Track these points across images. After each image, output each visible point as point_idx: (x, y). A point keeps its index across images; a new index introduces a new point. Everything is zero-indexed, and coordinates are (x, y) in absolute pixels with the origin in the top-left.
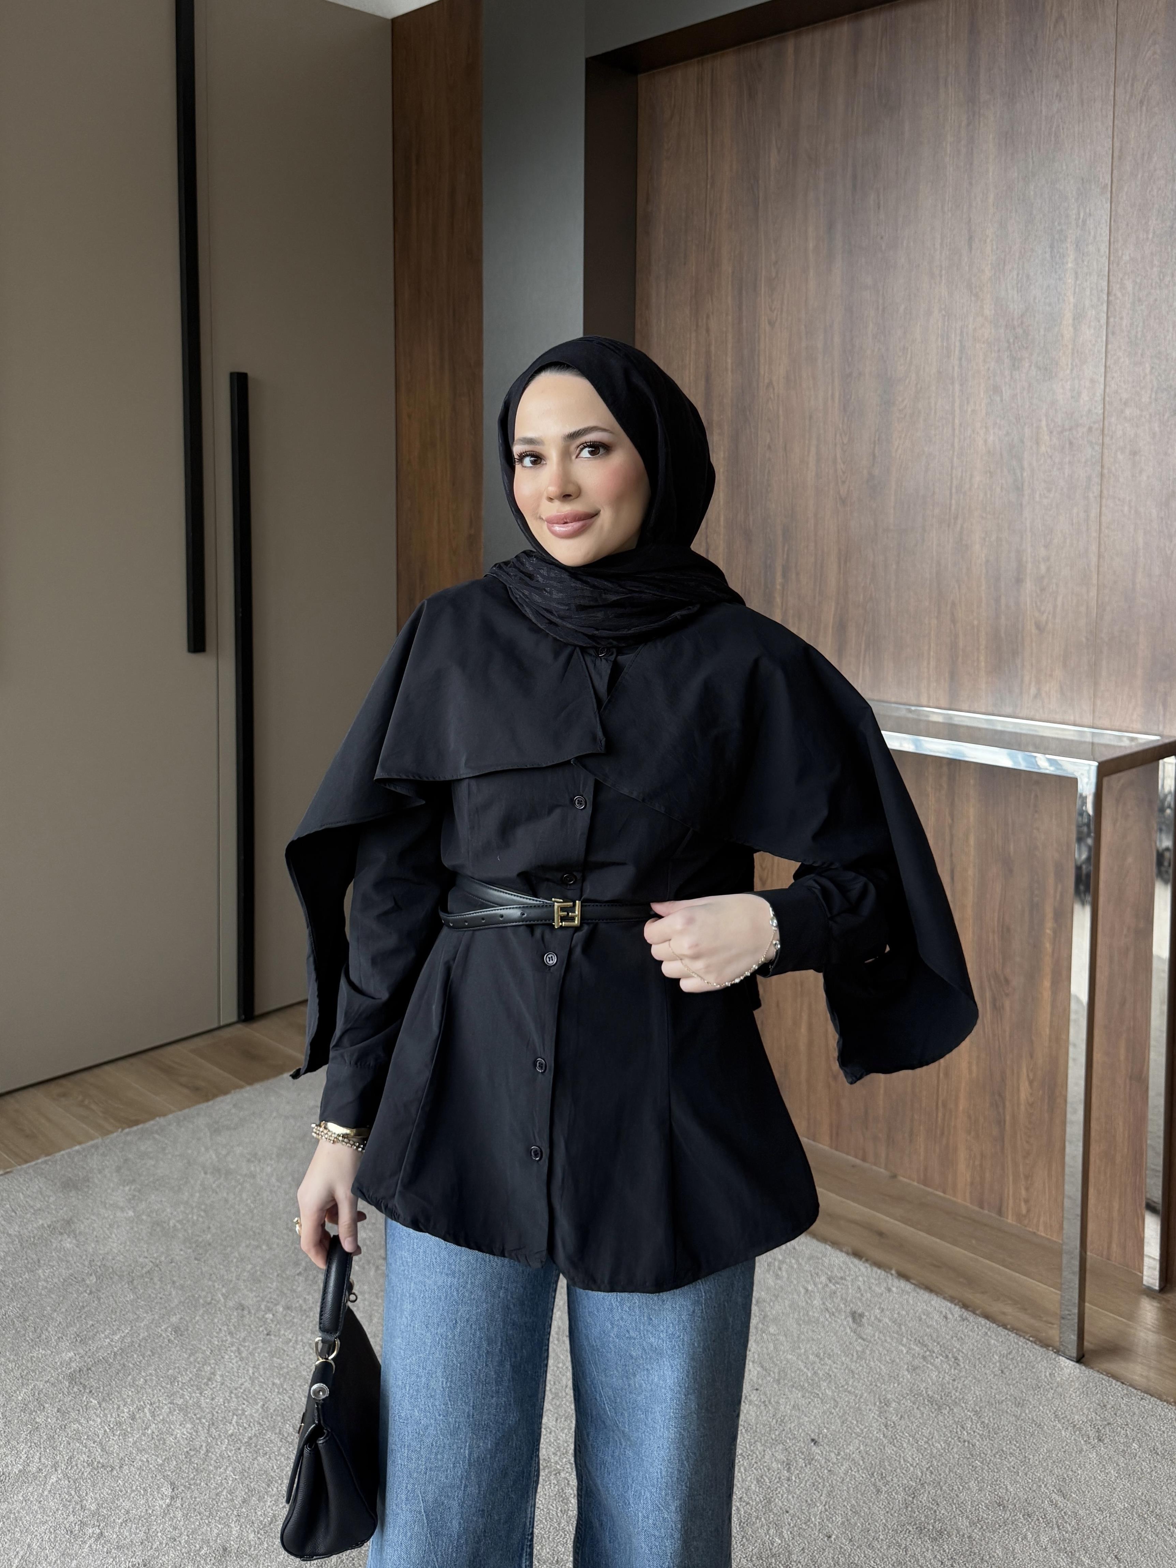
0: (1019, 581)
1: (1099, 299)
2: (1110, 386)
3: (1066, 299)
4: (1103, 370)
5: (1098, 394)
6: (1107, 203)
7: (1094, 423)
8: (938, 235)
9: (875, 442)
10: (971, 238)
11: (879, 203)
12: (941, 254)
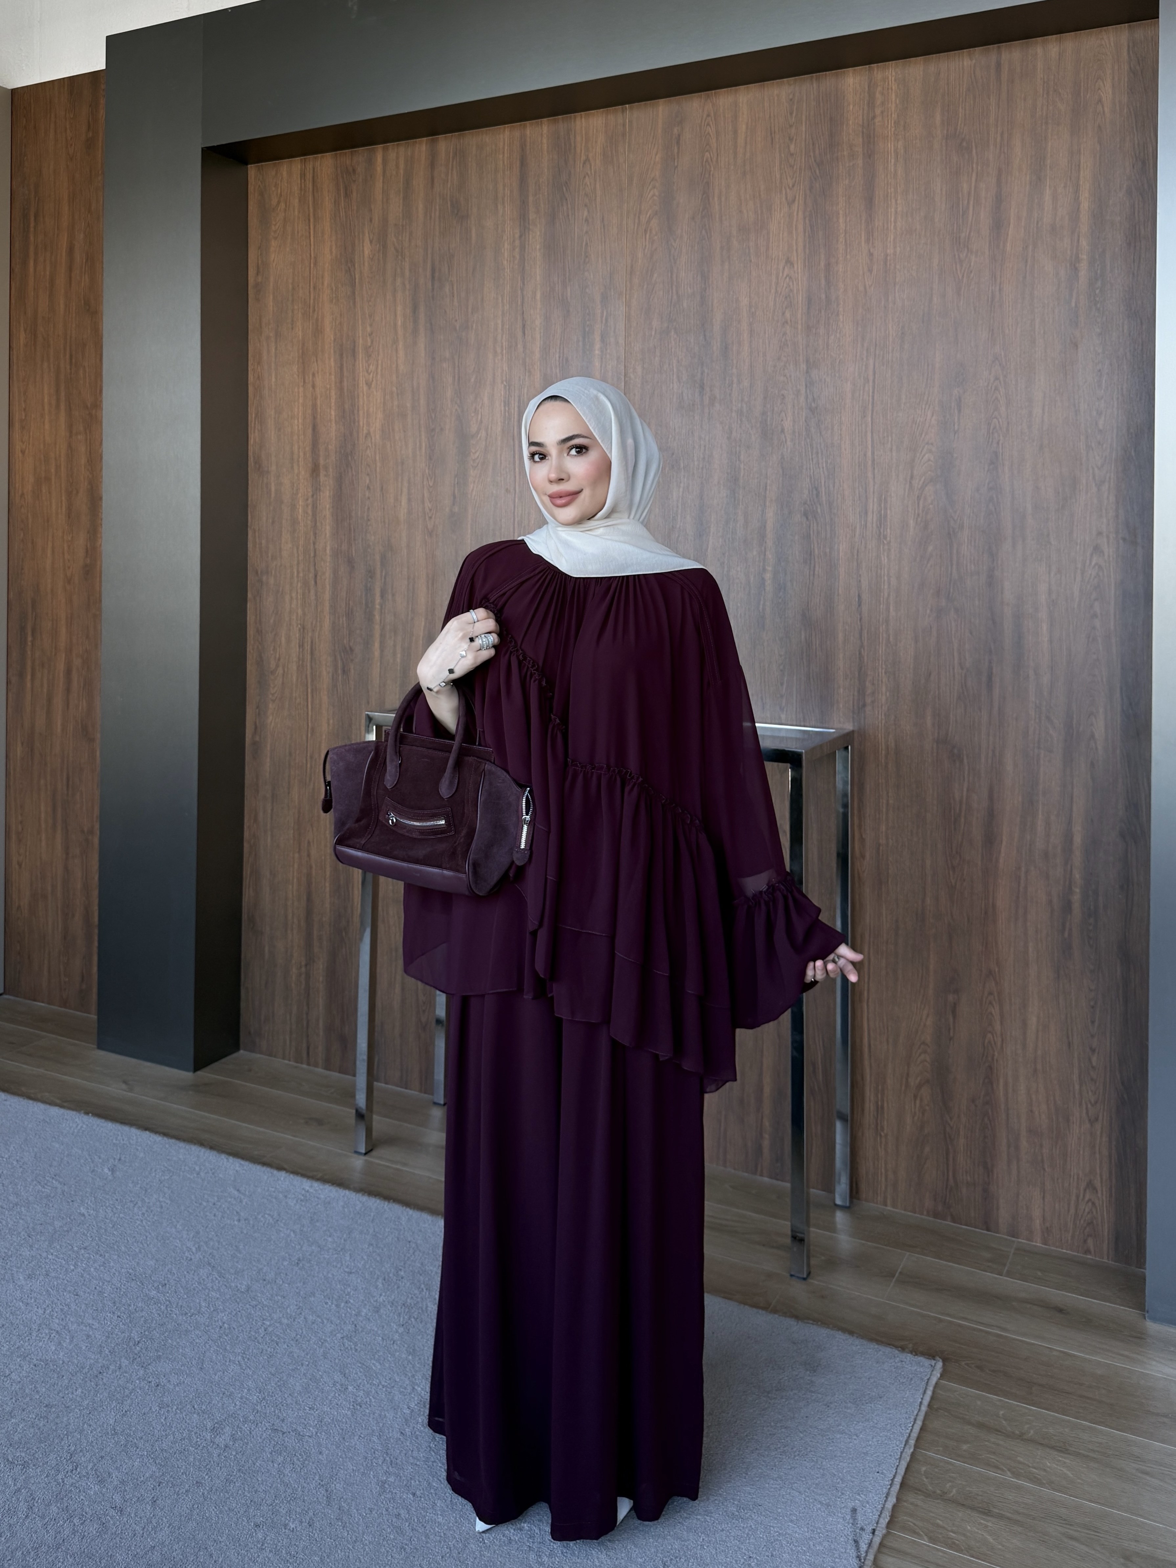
6: (622, 306)
8: (499, 322)
9: (454, 485)
10: (524, 326)
11: (453, 293)
12: (502, 337)
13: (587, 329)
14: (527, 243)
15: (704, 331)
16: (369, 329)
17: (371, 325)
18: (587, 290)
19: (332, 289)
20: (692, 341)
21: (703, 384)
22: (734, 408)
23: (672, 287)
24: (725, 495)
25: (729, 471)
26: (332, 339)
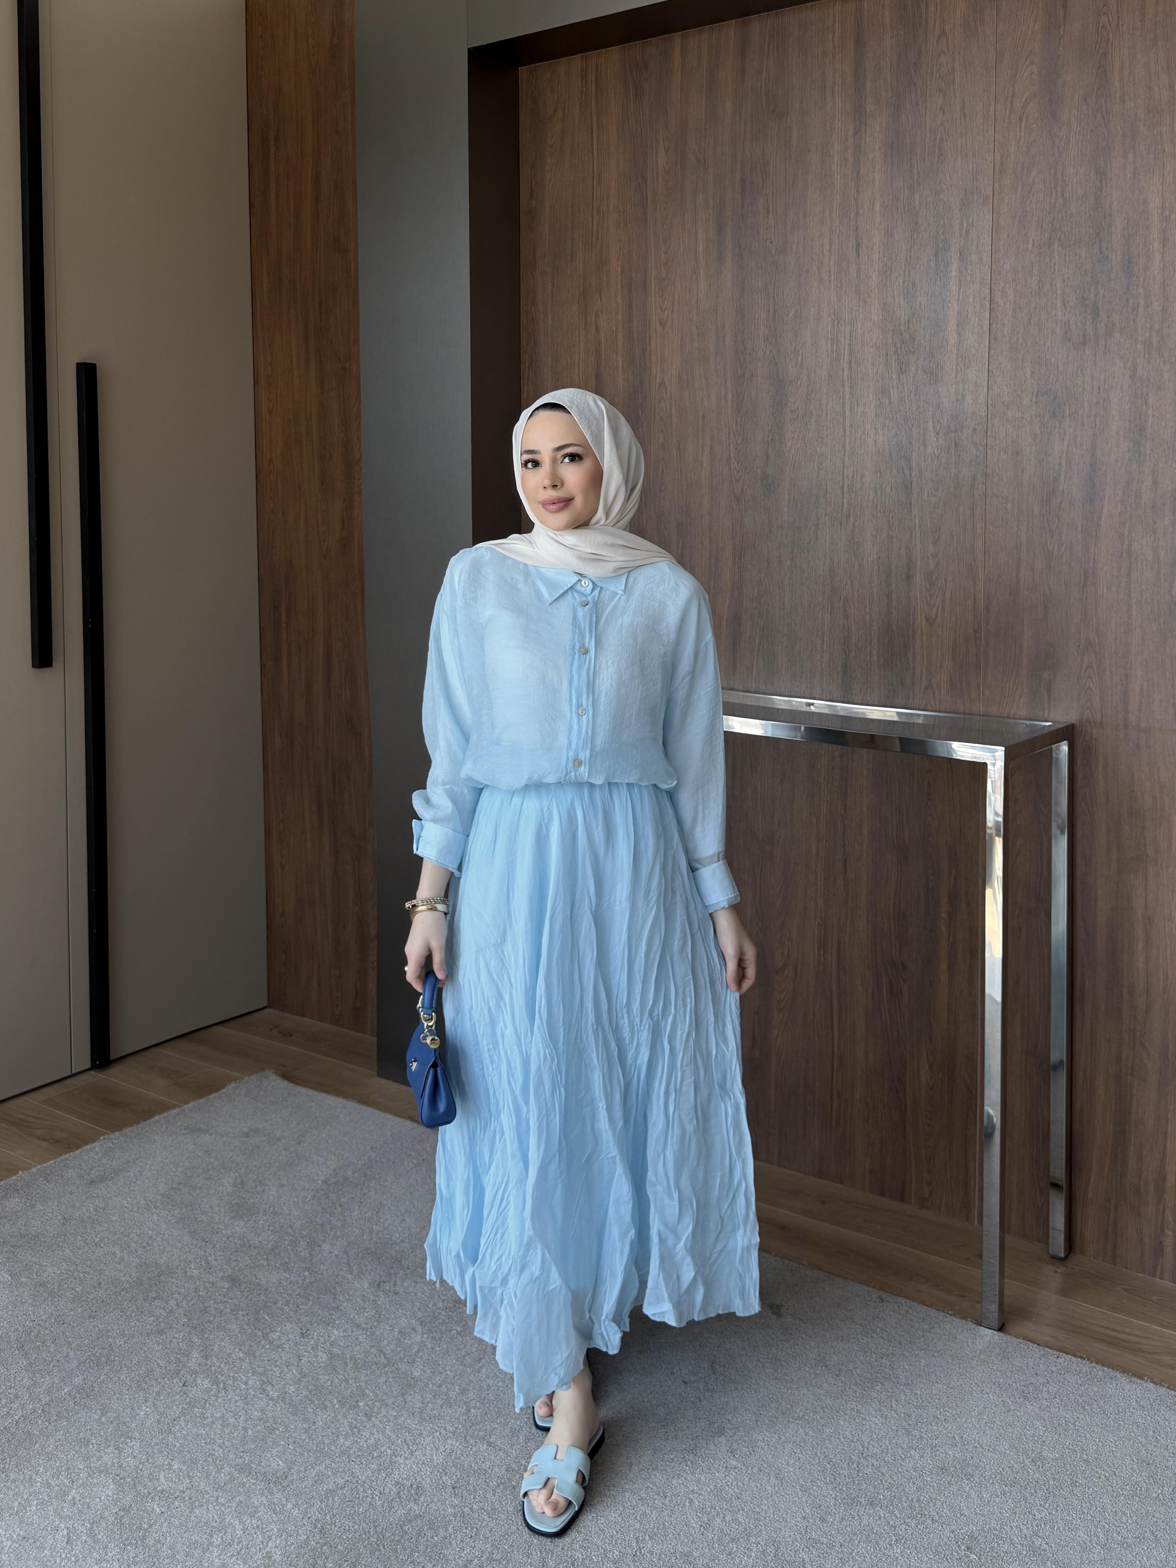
0: (909, 577)
1: (982, 306)
2: (992, 389)
3: (950, 305)
4: (986, 375)
5: (981, 397)
6: (988, 214)
7: (978, 425)
8: (827, 242)
9: (768, 442)
10: (858, 244)
11: (768, 208)
12: (830, 260)
13: (941, 246)
14: (863, 141)
15: (1100, 242)
16: (663, 257)
17: (665, 253)
18: (942, 197)
19: (619, 212)
20: (1083, 255)
21: (1098, 309)
22: (1140, 338)
23: (1056, 187)
24: (1126, 449)
25: (1132, 418)
26: (619, 271)
